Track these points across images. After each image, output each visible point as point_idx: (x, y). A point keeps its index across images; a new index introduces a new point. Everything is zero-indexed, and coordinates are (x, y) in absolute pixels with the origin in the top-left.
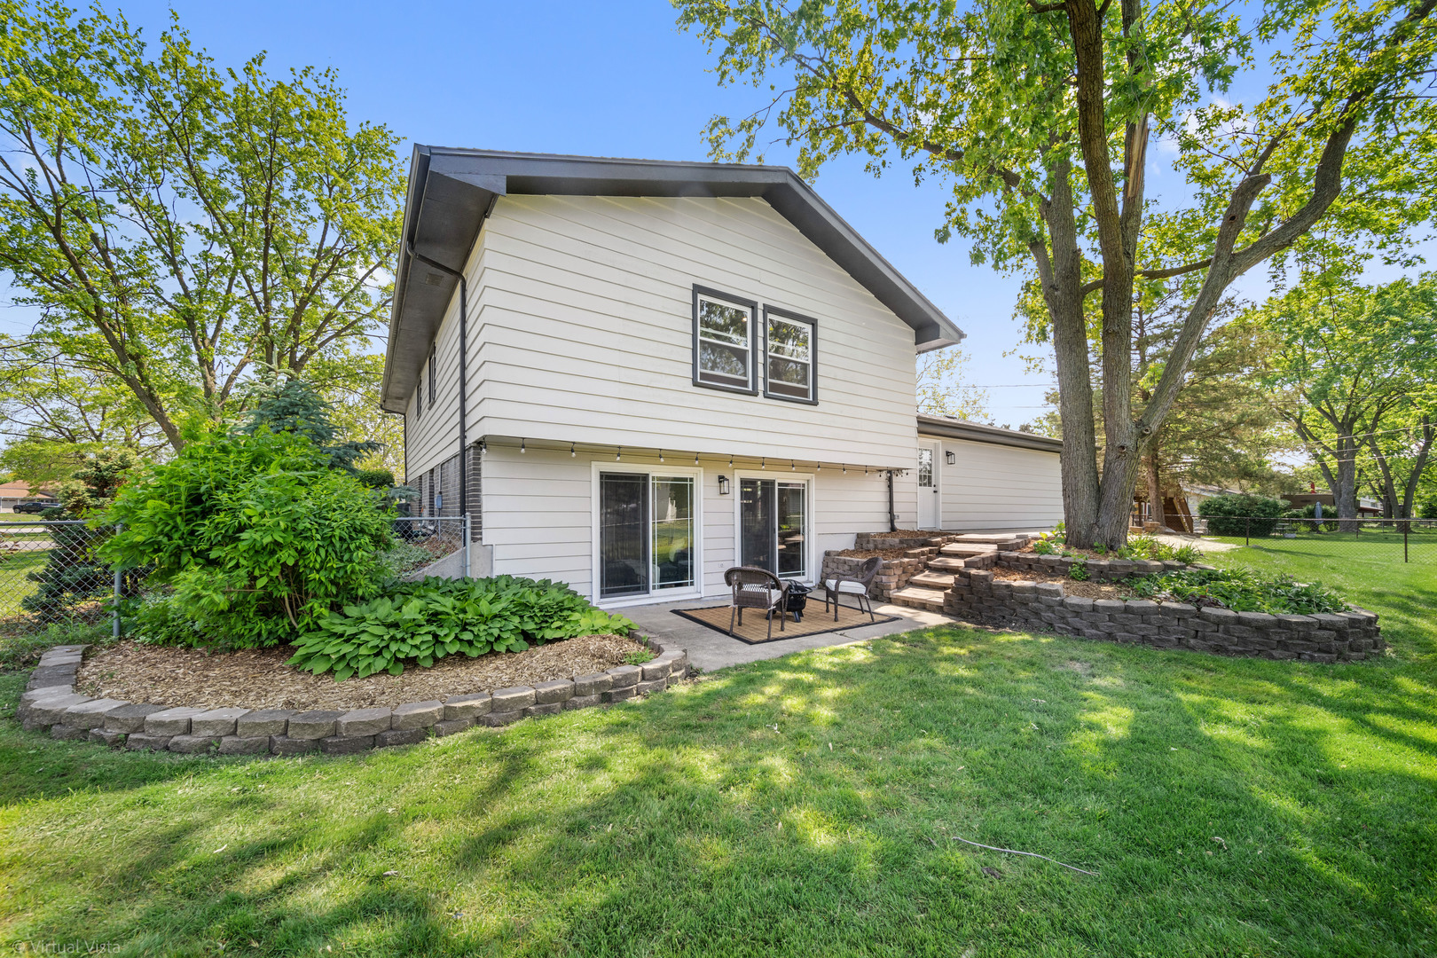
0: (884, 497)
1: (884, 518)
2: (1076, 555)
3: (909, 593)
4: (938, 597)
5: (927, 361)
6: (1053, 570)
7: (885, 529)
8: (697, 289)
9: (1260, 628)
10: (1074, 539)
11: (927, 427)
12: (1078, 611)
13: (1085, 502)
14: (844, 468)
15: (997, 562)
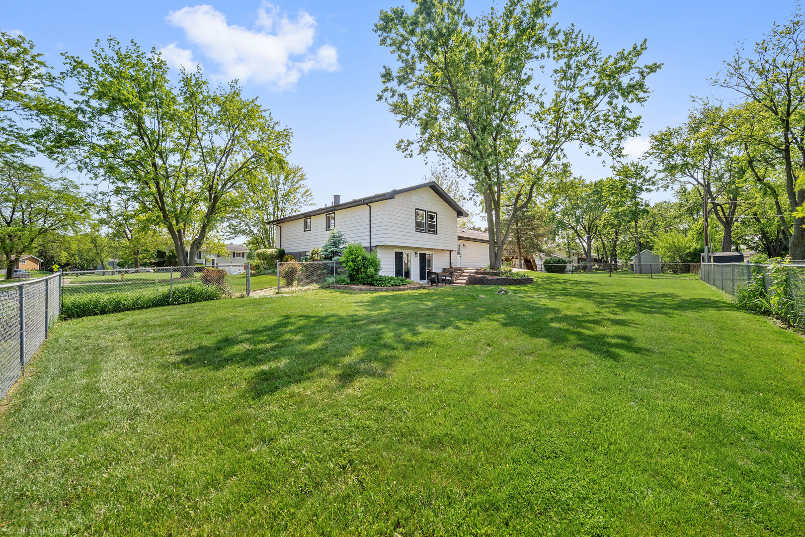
0: (449, 258)
1: (449, 264)
2: (491, 271)
3: (458, 281)
4: (465, 281)
5: (460, 219)
6: (487, 273)
7: (449, 267)
8: (416, 209)
9: (515, 280)
10: (492, 267)
11: (460, 238)
12: (490, 280)
13: (493, 258)
14: (442, 250)
15: (476, 273)
